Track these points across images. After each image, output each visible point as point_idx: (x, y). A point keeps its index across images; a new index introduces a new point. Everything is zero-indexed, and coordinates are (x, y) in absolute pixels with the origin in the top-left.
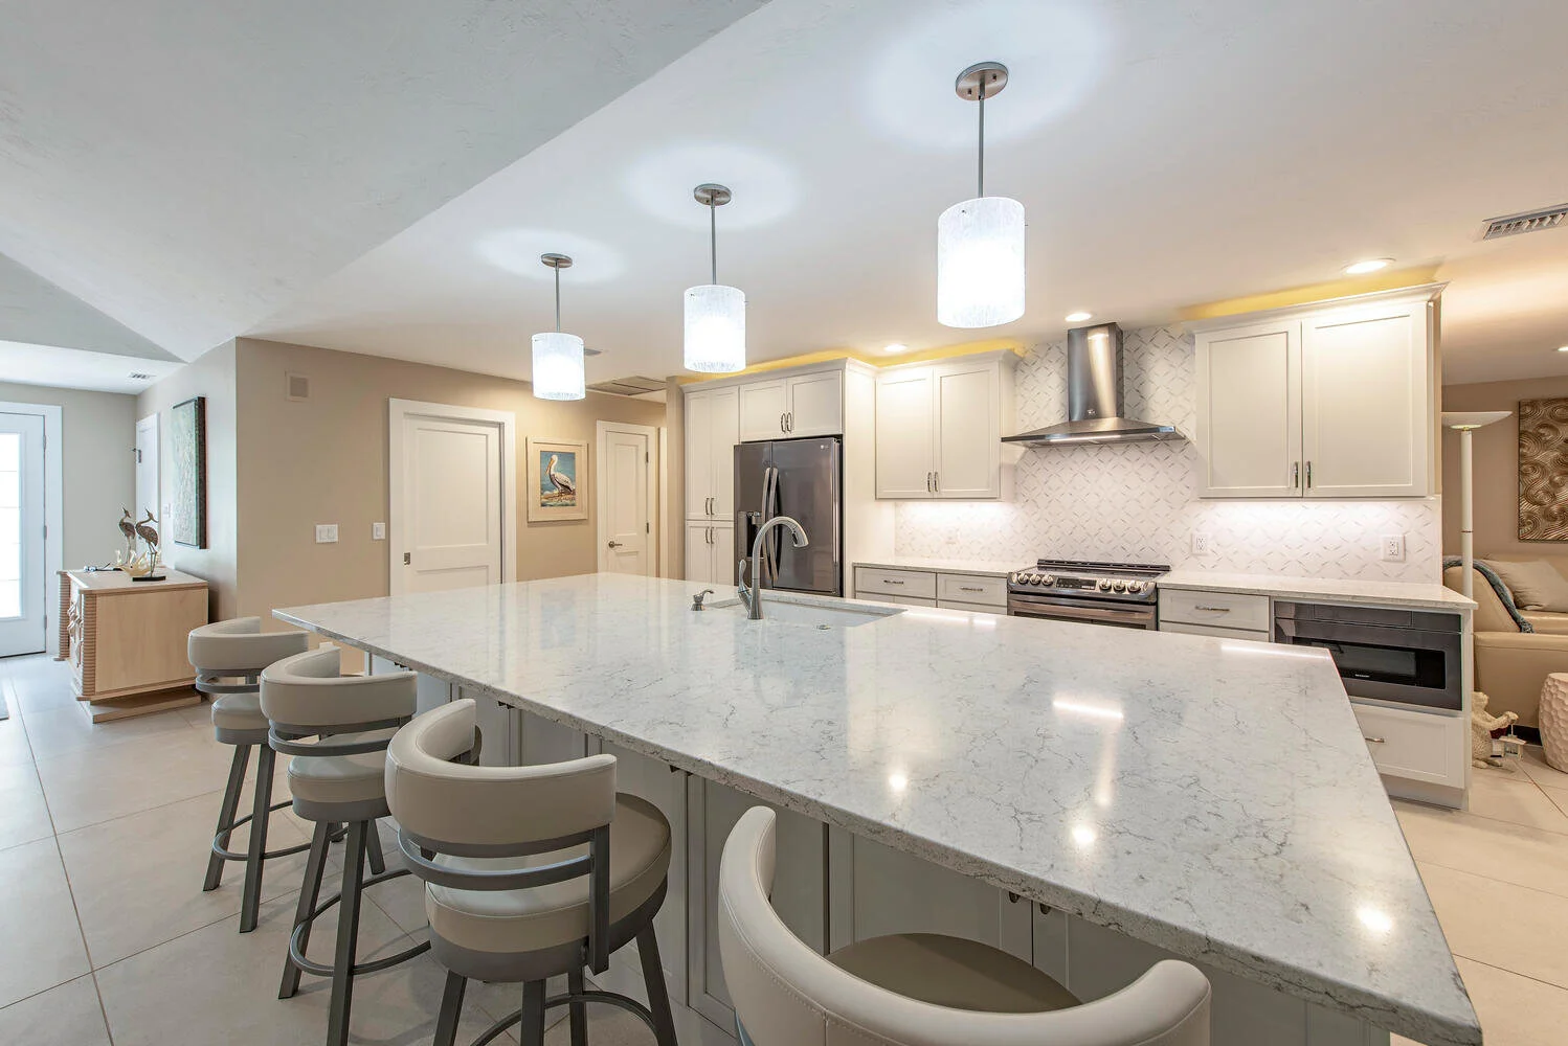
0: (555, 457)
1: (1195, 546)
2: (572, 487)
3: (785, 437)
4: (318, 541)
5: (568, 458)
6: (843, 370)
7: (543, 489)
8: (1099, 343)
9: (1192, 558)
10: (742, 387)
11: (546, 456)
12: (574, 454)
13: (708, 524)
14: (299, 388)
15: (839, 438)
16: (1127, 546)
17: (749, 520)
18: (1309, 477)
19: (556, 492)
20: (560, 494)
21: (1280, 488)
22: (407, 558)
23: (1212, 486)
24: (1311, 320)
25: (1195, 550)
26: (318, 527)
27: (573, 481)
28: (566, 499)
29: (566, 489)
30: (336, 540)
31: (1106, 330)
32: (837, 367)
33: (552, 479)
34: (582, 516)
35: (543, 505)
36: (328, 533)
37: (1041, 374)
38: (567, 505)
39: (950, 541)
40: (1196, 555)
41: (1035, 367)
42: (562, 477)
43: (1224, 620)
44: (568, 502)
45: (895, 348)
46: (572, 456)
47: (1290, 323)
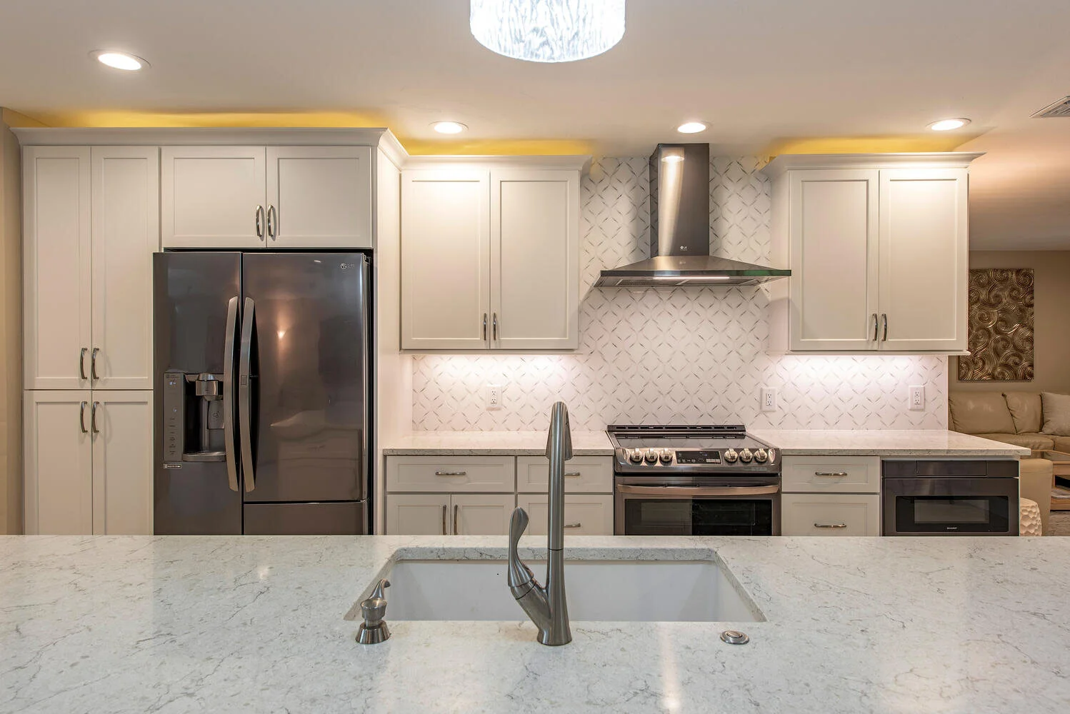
1: (764, 401)
3: (262, 245)
6: (374, 146)
8: (672, 164)
9: (762, 416)
10: (164, 148)
13: (86, 396)
15: (369, 253)
16: (699, 405)
17: (190, 388)
18: (886, 330)
21: (859, 341)
23: (803, 338)
24: (890, 171)
25: (763, 405)
31: (682, 152)
32: (365, 141)
37: (610, 196)
39: (494, 407)
40: (764, 412)
41: (603, 186)
43: (844, 485)
45: (448, 128)
47: (869, 172)
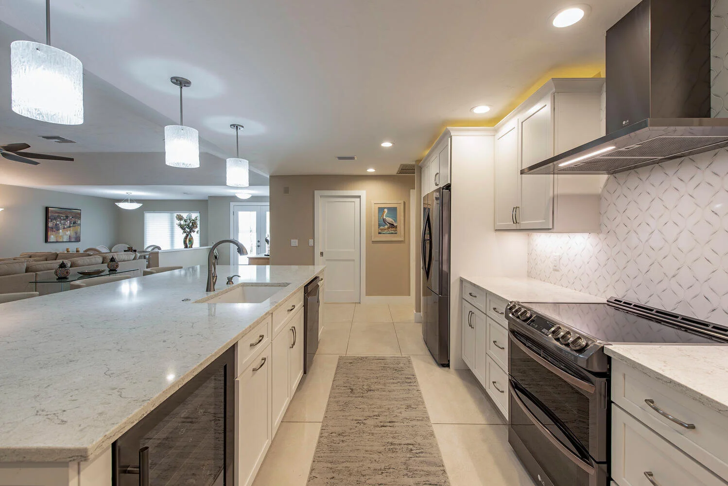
0: (386, 210)
2: (395, 224)
4: (292, 245)
5: (393, 211)
7: (379, 225)
11: (381, 210)
12: (396, 208)
14: (286, 191)
19: (386, 227)
20: (388, 228)
22: (322, 254)
26: (292, 240)
27: (395, 221)
28: (392, 230)
29: (392, 226)
30: (297, 245)
33: (384, 220)
34: (402, 239)
35: (379, 233)
36: (295, 243)
38: (392, 233)
42: (389, 220)
44: (393, 232)
46: (395, 209)
